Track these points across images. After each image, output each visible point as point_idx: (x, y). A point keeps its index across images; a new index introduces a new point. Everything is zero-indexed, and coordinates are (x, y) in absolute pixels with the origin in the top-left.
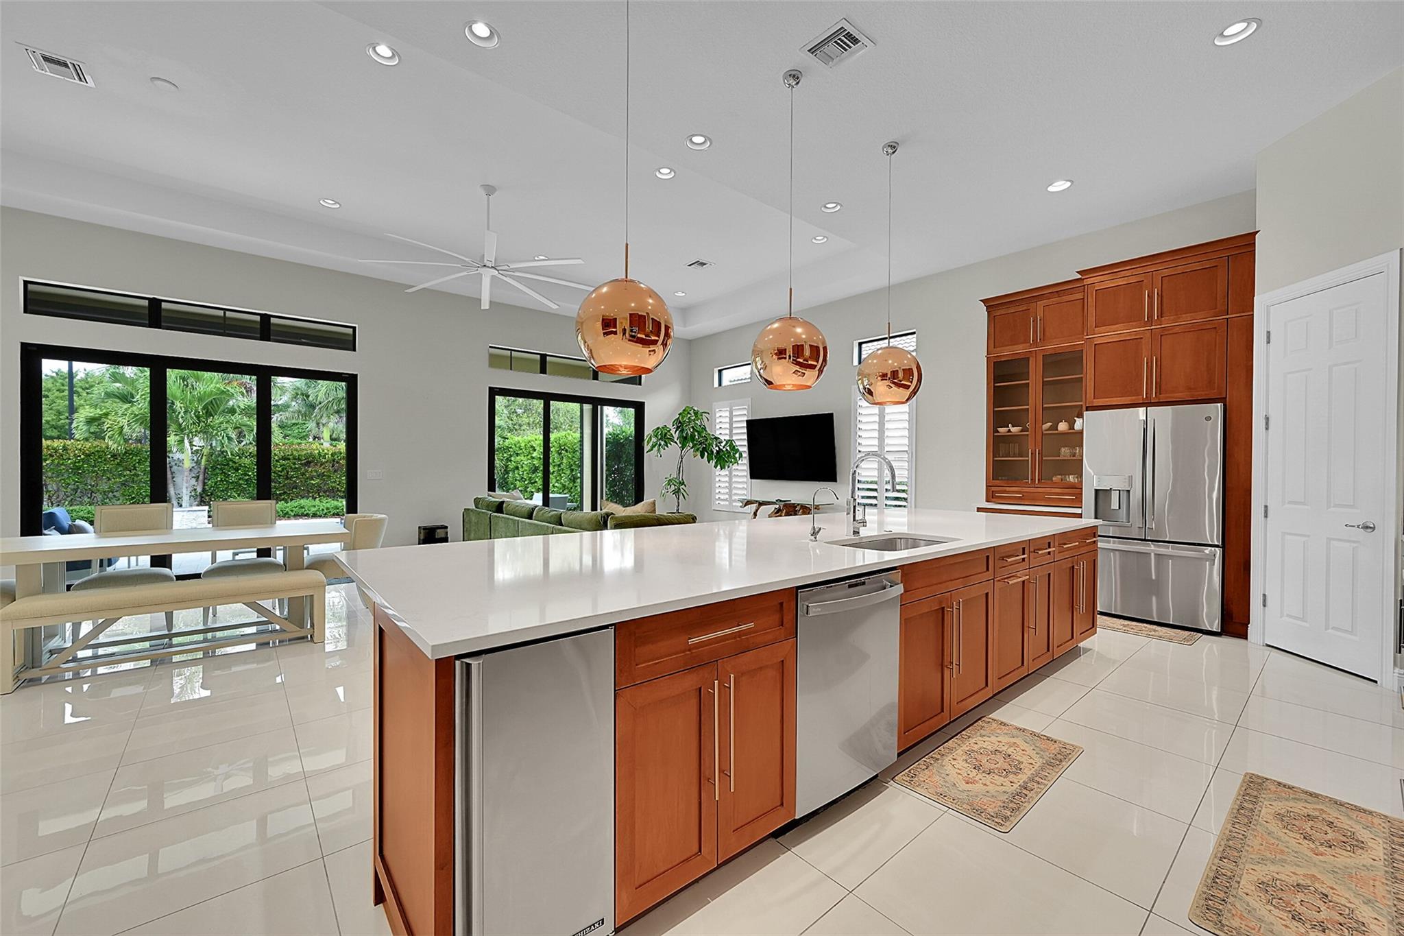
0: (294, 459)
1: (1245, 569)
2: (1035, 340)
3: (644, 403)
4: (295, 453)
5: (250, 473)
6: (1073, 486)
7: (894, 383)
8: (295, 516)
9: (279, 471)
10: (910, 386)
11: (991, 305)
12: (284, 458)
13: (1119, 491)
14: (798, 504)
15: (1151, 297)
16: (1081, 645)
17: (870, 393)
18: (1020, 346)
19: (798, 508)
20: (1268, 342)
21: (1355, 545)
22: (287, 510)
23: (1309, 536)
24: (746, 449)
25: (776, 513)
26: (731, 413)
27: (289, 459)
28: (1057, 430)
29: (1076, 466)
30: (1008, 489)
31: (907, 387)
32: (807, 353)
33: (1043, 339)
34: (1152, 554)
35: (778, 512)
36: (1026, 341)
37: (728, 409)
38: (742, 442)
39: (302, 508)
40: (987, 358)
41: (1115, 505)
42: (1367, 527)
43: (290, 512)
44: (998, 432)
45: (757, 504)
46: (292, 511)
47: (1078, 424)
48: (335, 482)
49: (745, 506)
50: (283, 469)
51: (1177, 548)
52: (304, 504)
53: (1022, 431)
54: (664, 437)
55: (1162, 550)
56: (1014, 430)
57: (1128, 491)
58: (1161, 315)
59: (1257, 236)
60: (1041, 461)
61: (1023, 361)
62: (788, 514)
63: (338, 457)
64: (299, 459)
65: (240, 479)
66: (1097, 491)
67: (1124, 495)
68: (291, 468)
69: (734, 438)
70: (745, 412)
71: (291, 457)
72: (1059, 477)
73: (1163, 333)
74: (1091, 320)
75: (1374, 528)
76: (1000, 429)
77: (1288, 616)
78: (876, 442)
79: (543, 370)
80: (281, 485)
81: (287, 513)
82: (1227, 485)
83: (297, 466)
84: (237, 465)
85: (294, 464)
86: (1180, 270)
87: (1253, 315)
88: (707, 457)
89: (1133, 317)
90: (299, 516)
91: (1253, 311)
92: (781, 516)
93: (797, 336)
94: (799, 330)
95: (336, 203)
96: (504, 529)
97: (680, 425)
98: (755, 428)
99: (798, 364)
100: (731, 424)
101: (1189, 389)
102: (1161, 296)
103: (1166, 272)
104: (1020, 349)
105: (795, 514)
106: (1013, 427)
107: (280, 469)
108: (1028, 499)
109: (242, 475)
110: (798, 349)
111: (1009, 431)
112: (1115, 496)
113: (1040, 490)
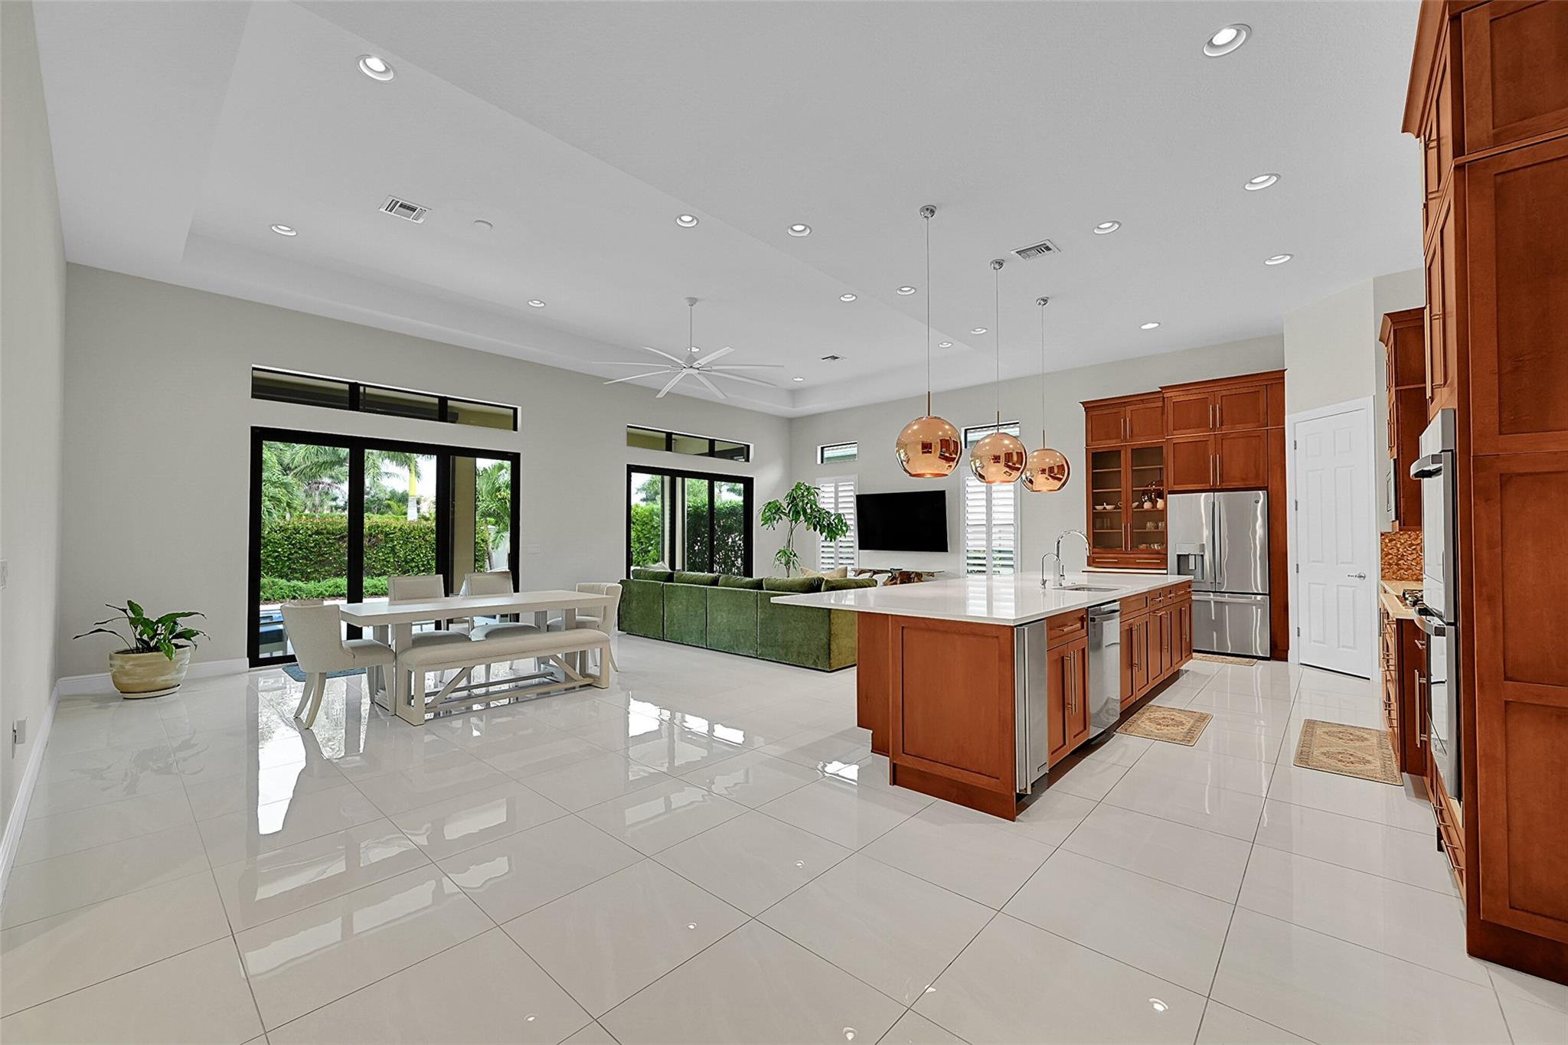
0: (328, 533)
1: (1284, 611)
2: (1125, 437)
3: (752, 479)
4: (328, 526)
5: (280, 550)
6: (1158, 553)
7: (1051, 476)
8: (329, 596)
9: (311, 547)
10: (1061, 479)
11: (1089, 407)
12: (317, 533)
13: (1195, 555)
14: (913, 572)
15: (1214, 410)
16: (1181, 668)
17: (1031, 482)
18: (1114, 441)
19: (912, 576)
20: (1295, 449)
21: (1353, 589)
22: (321, 589)
23: (1325, 584)
24: (852, 522)
25: (891, 581)
26: (836, 488)
27: (323, 534)
28: (1143, 508)
29: (1162, 537)
30: (1106, 555)
31: (1060, 479)
32: (1015, 458)
33: (1131, 436)
34: (1212, 602)
35: (893, 580)
36: (1118, 437)
37: (834, 485)
38: (851, 517)
39: (337, 587)
40: (1086, 449)
41: (1192, 567)
42: (1361, 577)
43: (324, 592)
44: (1095, 509)
45: (872, 573)
46: (326, 591)
47: (1160, 503)
48: (370, 559)
49: (859, 575)
50: (315, 545)
51: (1231, 597)
52: (339, 583)
53: (1114, 509)
54: (774, 511)
55: (1219, 599)
56: (1109, 507)
57: (1202, 556)
58: (1221, 424)
59: (1286, 372)
60: (1132, 532)
61: (1115, 454)
62: (902, 582)
63: (375, 531)
64: (333, 534)
65: (268, 556)
66: (1179, 556)
67: (1199, 559)
68: (325, 543)
69: (840, 512)
70: (852, 488)
71: (325, 531)
72: (1144, 545)
73: (1224, 437)
74: (1171, 426)
75: (1364, 577)
76: (1098, 507)
77: (1314, 641)
78: (984, 516)
79: (669, 448)
80: (312, 563)
81: (321, 593)
82: (1271, 550)
83: (331, 541)
84: (266, 540)
85: (328, 539)
86: (1234, 392)
87: (1284, 428)
88: (820, 530)
89: (1202, 424)
90: (334, 596)
91: (1284, 424)
92: (896, 584)
93: (1006, 446)
94: (1006, 442)
95: (541, 302)
96: (685, 597)
97: (793, 500)
98: (865, 503)
99: (1009, 467)
100: (836, 498)
101: (1243, 480)
102: (1221, 410)
103: (1224, 393)
104: (1113, 443)
105: (909, 582)
106: (1107, 505)
107: (312, 545)
108: (1123, 564)
109: (270, 551)
110: (1009, 456)
111: (1105, 508)
112: (1192, 559)
113: (1132, 556)
